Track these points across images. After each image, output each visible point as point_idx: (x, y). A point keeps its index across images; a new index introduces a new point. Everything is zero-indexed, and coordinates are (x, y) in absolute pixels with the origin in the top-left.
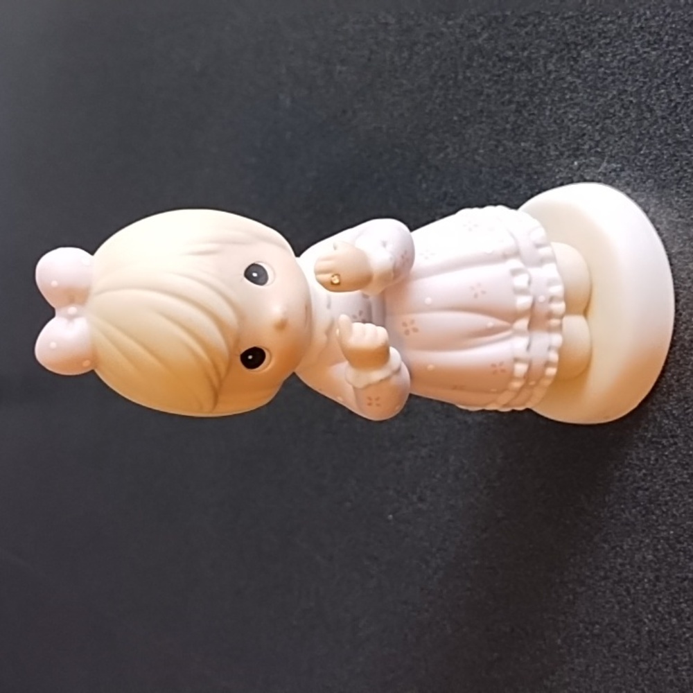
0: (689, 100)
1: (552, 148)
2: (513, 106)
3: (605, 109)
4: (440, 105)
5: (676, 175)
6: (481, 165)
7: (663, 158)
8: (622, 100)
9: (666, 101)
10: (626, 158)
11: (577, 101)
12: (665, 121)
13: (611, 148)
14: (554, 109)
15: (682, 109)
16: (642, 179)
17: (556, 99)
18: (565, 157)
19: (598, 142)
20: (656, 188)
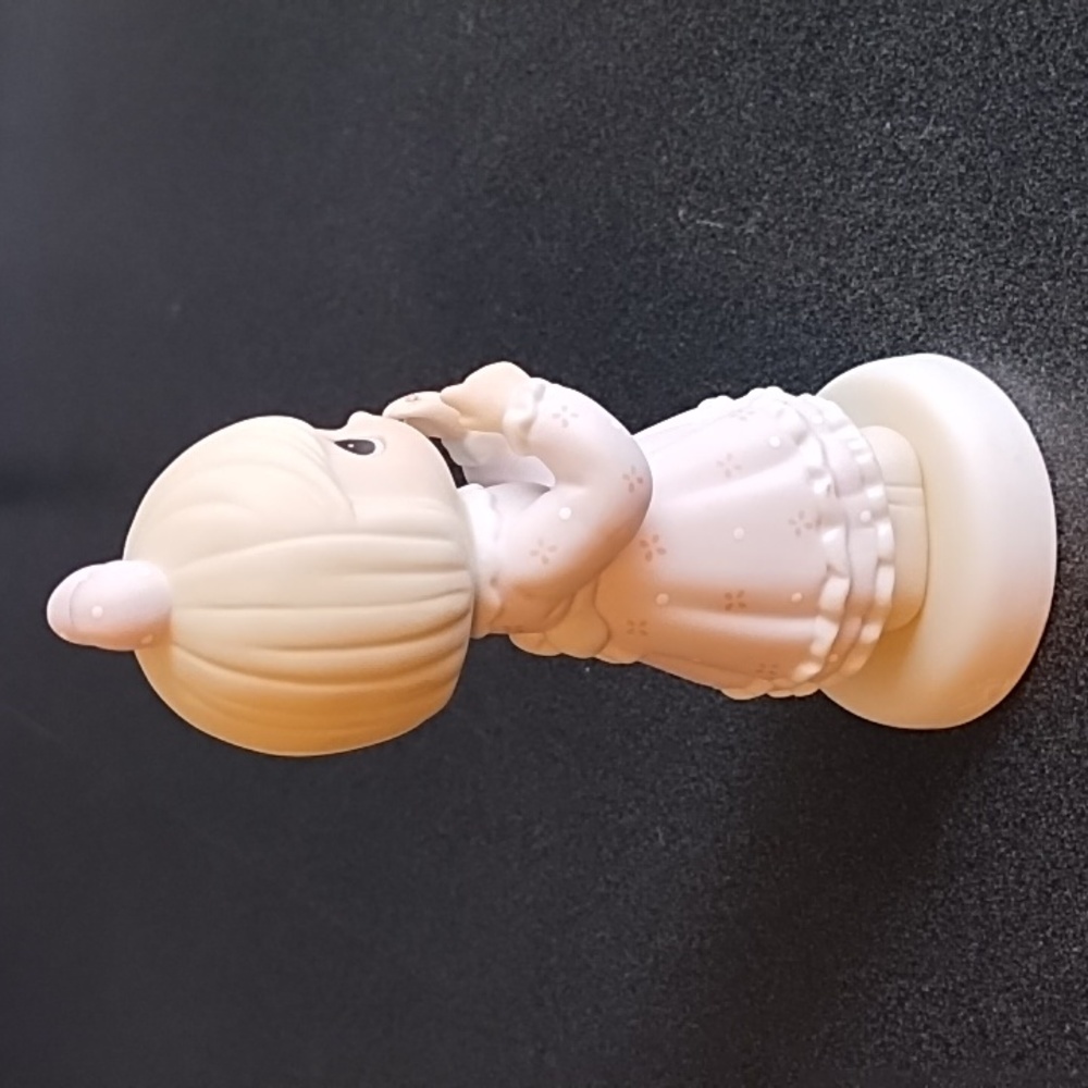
0: (1058, 28)
1: (855, 100)
2: (802, 36)
3: (936, 40)
4: (695, 32)
5: (1032, 145)
6: (749, 127)
7: (1016, 118)
8: (962, 26)
9: (1026, 28)
10: (961, 117)
11: (894, 27)
12: (1022, 60)
13: (941, 101)
14: (861, 40)
15: (1048, 42)
16: (982, 150)
17: (865, 23)
18: (872, 115)
19: (923, 91)
20: (1002, 165)
